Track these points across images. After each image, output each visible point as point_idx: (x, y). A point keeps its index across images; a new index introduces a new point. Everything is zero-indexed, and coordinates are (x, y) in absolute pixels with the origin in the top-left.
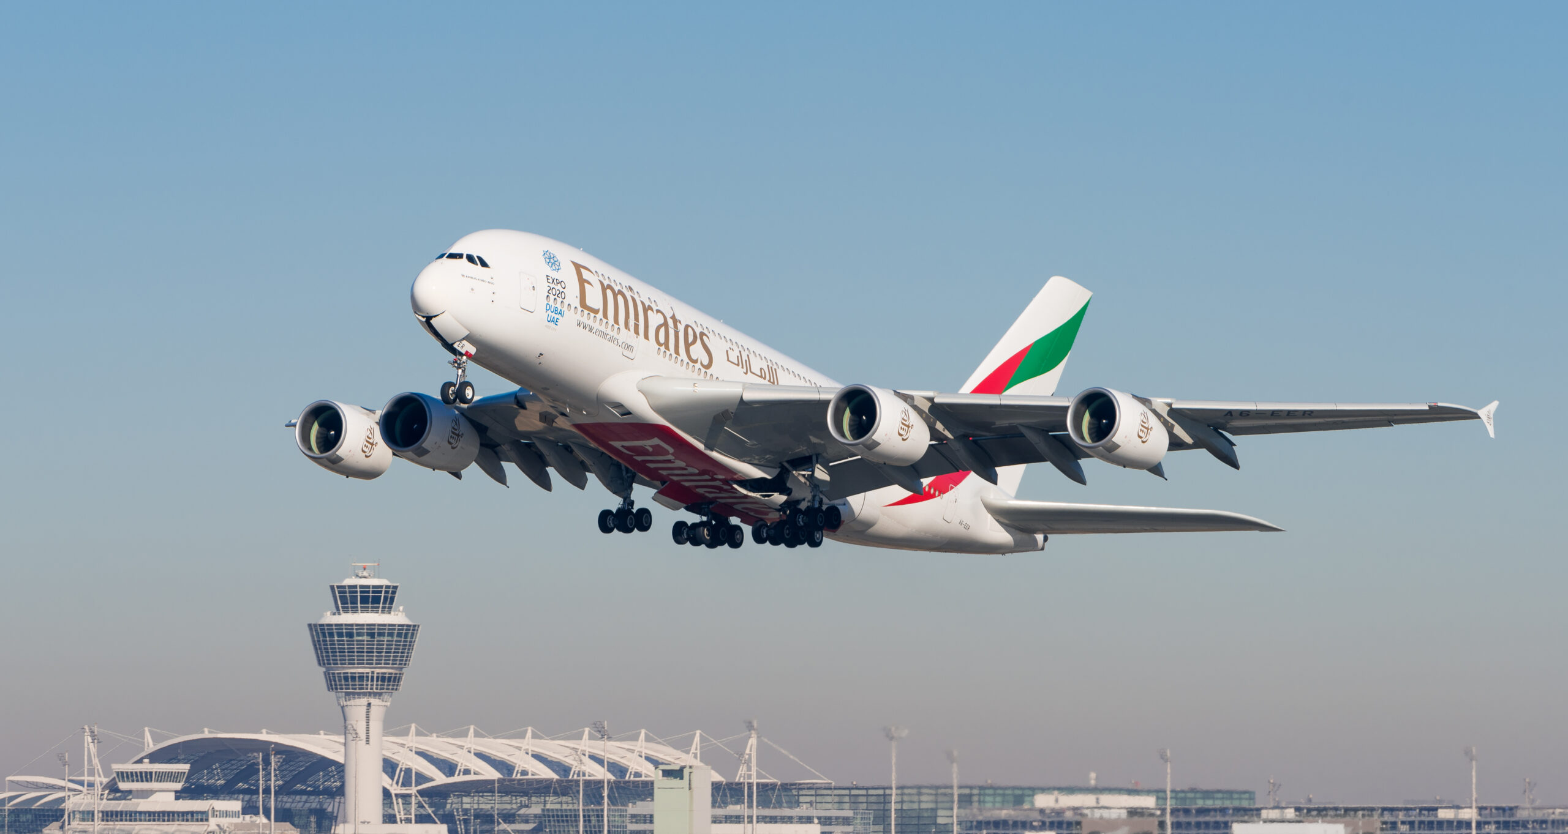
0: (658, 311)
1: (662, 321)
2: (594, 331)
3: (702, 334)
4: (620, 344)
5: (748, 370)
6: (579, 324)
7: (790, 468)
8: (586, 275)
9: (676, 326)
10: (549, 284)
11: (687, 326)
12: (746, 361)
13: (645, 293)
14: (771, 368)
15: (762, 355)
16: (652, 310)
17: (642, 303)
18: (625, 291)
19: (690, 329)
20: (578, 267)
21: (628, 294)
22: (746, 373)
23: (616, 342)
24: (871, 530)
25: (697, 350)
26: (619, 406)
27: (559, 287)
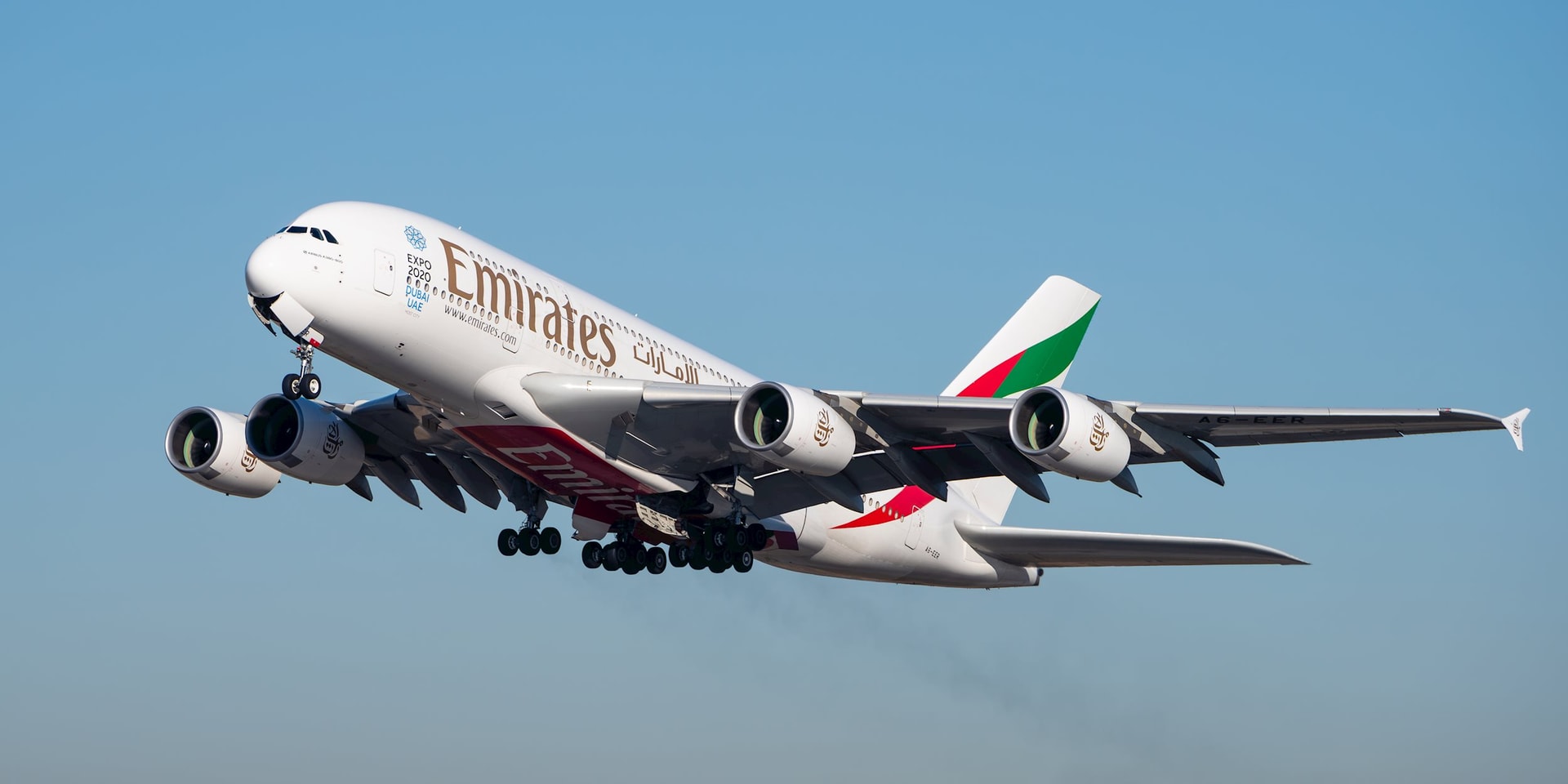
0: (548, 299)
1: (552, 310)
2: (466, 318)
3: (603, 327)
4: (499, 334)
5: (660, 367)
6: (447, 311)
7: (709, 481)
8: (457, 254)
9: (570, 317)
10: (410, 264)
11: (584, 318)
12: (658, 358)
13: (532, 277)
14: (691, 367)
15: (679, 352)
16: (541, 298)
17: (529, 290)
18: (506, 274)
19: (588, 321)
20: (448, 246)
21: (511, 279)
22: (658, 373)
23: (494, 333)
24: (818, 556)
25: (596, 345)
26: (501, 406)
27: (423, 267)
